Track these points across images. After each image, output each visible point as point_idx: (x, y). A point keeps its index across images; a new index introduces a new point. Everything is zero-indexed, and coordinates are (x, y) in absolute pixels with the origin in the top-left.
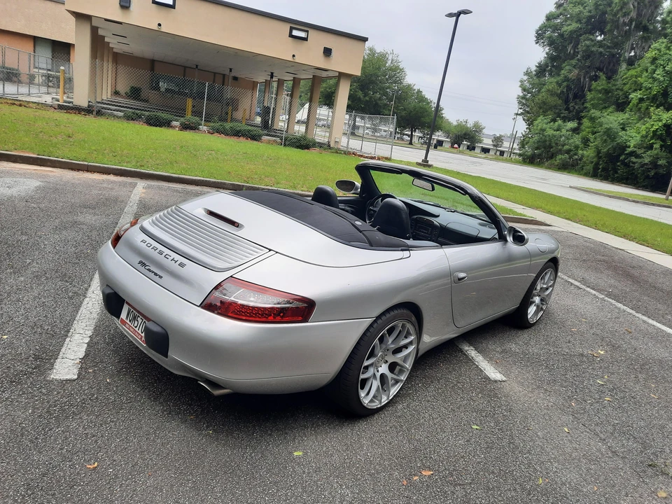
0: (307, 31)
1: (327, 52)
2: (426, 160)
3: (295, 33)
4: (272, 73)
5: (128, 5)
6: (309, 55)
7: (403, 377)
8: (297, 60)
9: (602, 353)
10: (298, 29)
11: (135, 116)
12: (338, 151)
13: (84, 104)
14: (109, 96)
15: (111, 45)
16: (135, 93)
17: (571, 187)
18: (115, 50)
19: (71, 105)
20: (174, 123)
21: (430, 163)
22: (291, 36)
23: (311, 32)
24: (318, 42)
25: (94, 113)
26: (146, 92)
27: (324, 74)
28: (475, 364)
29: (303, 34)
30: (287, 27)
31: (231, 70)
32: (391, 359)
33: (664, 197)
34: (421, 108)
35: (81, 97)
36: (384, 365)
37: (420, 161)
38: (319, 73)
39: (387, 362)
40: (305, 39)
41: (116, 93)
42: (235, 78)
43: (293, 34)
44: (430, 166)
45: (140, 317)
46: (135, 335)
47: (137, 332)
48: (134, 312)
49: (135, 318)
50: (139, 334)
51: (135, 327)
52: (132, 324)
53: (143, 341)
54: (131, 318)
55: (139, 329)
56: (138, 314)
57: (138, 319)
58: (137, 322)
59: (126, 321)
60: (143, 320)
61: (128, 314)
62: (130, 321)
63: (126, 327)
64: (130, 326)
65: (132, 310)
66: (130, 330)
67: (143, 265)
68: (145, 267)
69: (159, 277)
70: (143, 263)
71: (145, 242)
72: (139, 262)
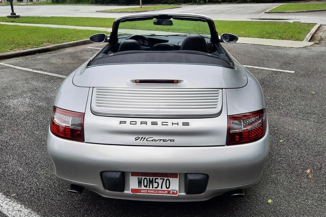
17: (97, 12)
33: (140, 6)
37: (10, 15)
44: (18, 17)
45: (159, 178)
46: (158, 193)
47: (160, 190)
48: (148, 178)
49: (151, 182)
50: (164, 191)
51: (155, 188)
52: (149, 187)
53: (173, 193)
54: (145, 184)
55: (162, 188)
56: (154, 178)
57: (157, 181)
58: (157, 184)
59: (140, 188)
60: (164, 179)
61: (140, 183)
62: (146, 186)
63: (142, 193)
64: (147, 190)
65: (143, 178)
66: (149, 193)
67: (143, 139)
68: (146, 140)
69: (171, 141)
70: (142, 138)
71: (125, 122)
72: (135, 139)
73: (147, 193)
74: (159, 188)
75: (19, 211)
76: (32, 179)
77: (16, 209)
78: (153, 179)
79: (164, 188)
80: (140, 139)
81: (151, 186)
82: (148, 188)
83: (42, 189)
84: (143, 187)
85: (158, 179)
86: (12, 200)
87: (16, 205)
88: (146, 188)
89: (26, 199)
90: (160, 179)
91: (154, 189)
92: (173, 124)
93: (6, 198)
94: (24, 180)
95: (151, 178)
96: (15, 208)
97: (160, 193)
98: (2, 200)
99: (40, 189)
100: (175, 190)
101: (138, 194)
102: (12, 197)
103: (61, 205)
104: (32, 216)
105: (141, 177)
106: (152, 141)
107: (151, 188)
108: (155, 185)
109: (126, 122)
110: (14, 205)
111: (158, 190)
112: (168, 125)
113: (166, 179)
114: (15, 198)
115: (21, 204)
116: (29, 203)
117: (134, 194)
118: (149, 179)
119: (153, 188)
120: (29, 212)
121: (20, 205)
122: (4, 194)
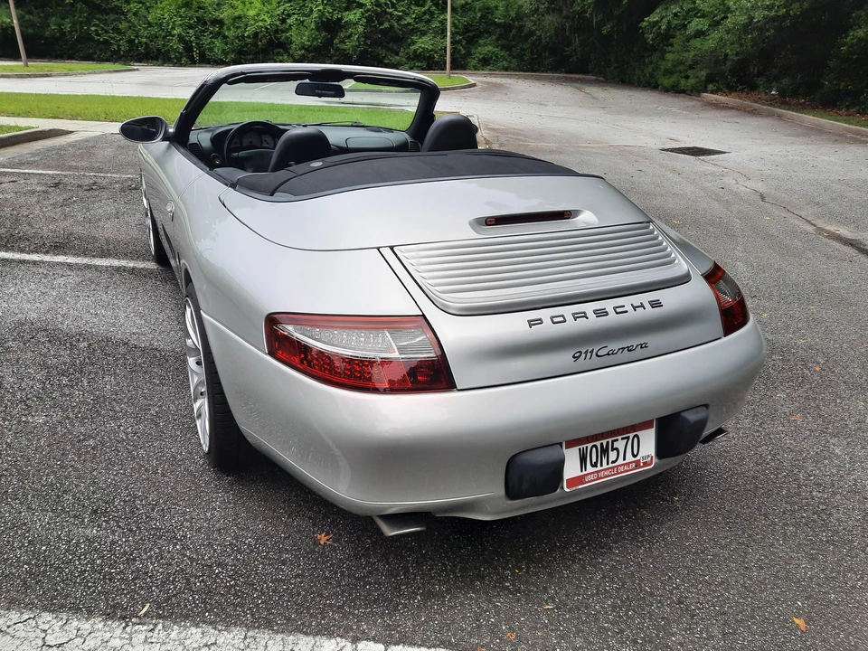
45: (619, 438)
46: (618, 473)
47: (620, 466)
48: (598, 444)
49: (605, 451)
50: (628, 464)
51: (613, 462)
52: (601, 466)
53: (646, 464)
54: (594, 460)
55: (624, 459)
56: (610, 440)
57: (616, 445)
58: (615, 452)
59: (584, 473)
60: (628, 438)
61: (583, 460)
62: (594, 465)
63: (589, 482)
64: (597, 472)
65: (590, 445)
66: (602, 478)
67: (589, 355)
68: (597, 355)
69: (642, 348)
70: (586, 353)
71: (540, 321)
72: (574, 357)
73: (598, 478)
74: (620, 461)
75: (206, 645)
76: (159, 548)
77: (195, 645)
78: (608, 442)
79: (629, 458)
80: (583, 355)
81: (605, 461)
82: (599, 468)
83: (219, 565)
84: (590, 469)
85: (617, 440)
86: (156, 625)
87: (180, 633)
88: (595, 469)
89: (197, 606)
90: (622, 439)
91: (611, 465)
92: (635, 308)
93: (127, 625)
94: (134, 560)
95: (604, 442)
96: (188, 642)
97: (621, 473)
98: (121, 638)
99: (211, 566)
100: (648, 456)
101: (580, 487)
102: (145, 614)
103: (315, 585)
104: (263, 643)
105: (585, 446)
106: (608, 354)
107: (605, 466)
108: (613, 455)
109: (540, 319)
110: (174, 635)
111: (617, 466)
112: (627, 312)
113: (631, 435)
114: (159, 617)
115: (197, 626)
116: (217, 615)
117: (572, 489)
118: (602, 444)
119: (608, 464)
120: (242, 637)
121: (194, 630)
122: (109, 616)
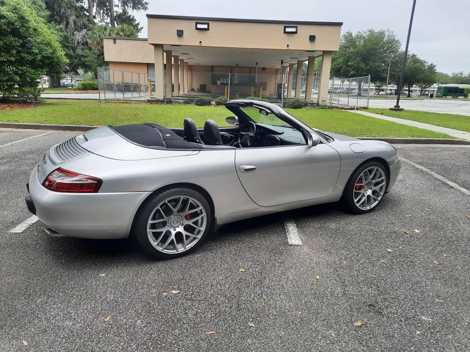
0: (297, 27)
1: (312, 38)
2: (397, 106)
3: (288, 30)
4: (282, 61)
5: (182, 33)
6: (300, 43)
7: (200, 236)
8: (290, 48)
9: (418, 231)
10: (290, 27)
11: (189, 101)
12: (324, 107)
13: (162, 98)
14: (186, 92)
15: (185, 61)
16: (203, 89)
18: (189, 64)
19: (154, 99)
20: (213, 103)
21: (401, 107)
22: (285, 32)
23: (299, 27)
24: (304, 32)
25: (165, 102)
26: (210, 87)
27: (315, 54)
28: (286, 234)
29: (294, 30)
30: (282, 27)
31: (257, 64)
32: (187, 222)
34: (415, 68)
35: (159, 95)
36: (180, 227)
37: (393, 107)
38: (311, 54)
39: (183, 224)
40: (296, 33)
41: (193, 90)
42: (264, 69)
43: (286, 31)
44: (401, 110)
